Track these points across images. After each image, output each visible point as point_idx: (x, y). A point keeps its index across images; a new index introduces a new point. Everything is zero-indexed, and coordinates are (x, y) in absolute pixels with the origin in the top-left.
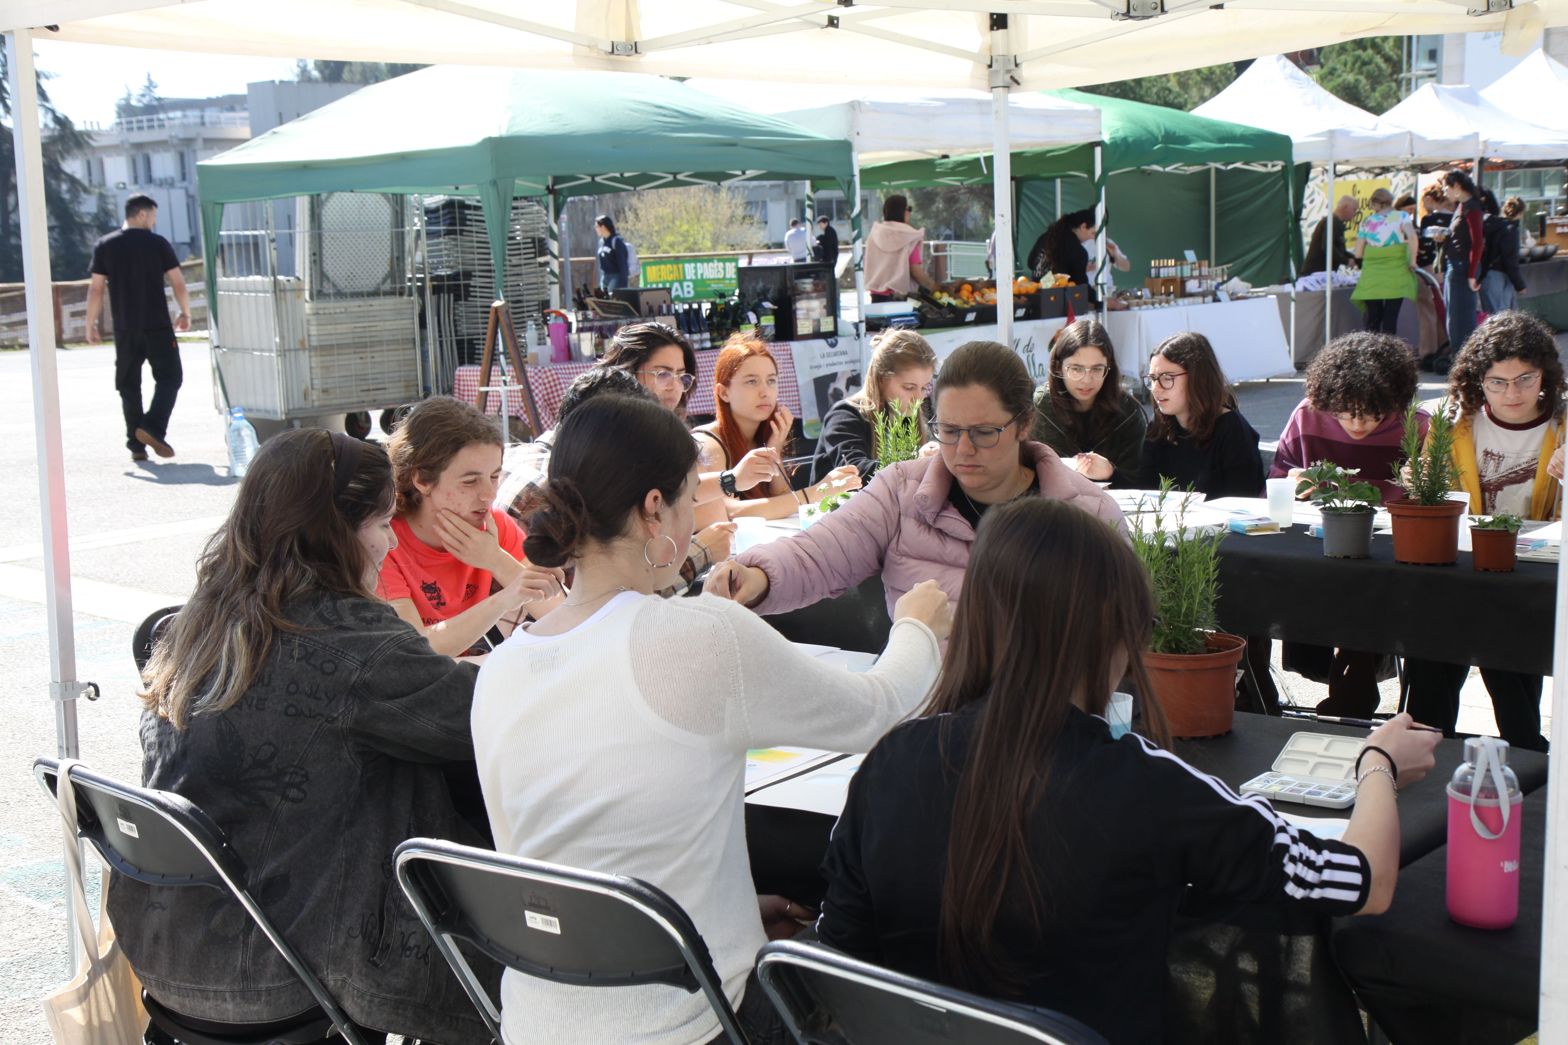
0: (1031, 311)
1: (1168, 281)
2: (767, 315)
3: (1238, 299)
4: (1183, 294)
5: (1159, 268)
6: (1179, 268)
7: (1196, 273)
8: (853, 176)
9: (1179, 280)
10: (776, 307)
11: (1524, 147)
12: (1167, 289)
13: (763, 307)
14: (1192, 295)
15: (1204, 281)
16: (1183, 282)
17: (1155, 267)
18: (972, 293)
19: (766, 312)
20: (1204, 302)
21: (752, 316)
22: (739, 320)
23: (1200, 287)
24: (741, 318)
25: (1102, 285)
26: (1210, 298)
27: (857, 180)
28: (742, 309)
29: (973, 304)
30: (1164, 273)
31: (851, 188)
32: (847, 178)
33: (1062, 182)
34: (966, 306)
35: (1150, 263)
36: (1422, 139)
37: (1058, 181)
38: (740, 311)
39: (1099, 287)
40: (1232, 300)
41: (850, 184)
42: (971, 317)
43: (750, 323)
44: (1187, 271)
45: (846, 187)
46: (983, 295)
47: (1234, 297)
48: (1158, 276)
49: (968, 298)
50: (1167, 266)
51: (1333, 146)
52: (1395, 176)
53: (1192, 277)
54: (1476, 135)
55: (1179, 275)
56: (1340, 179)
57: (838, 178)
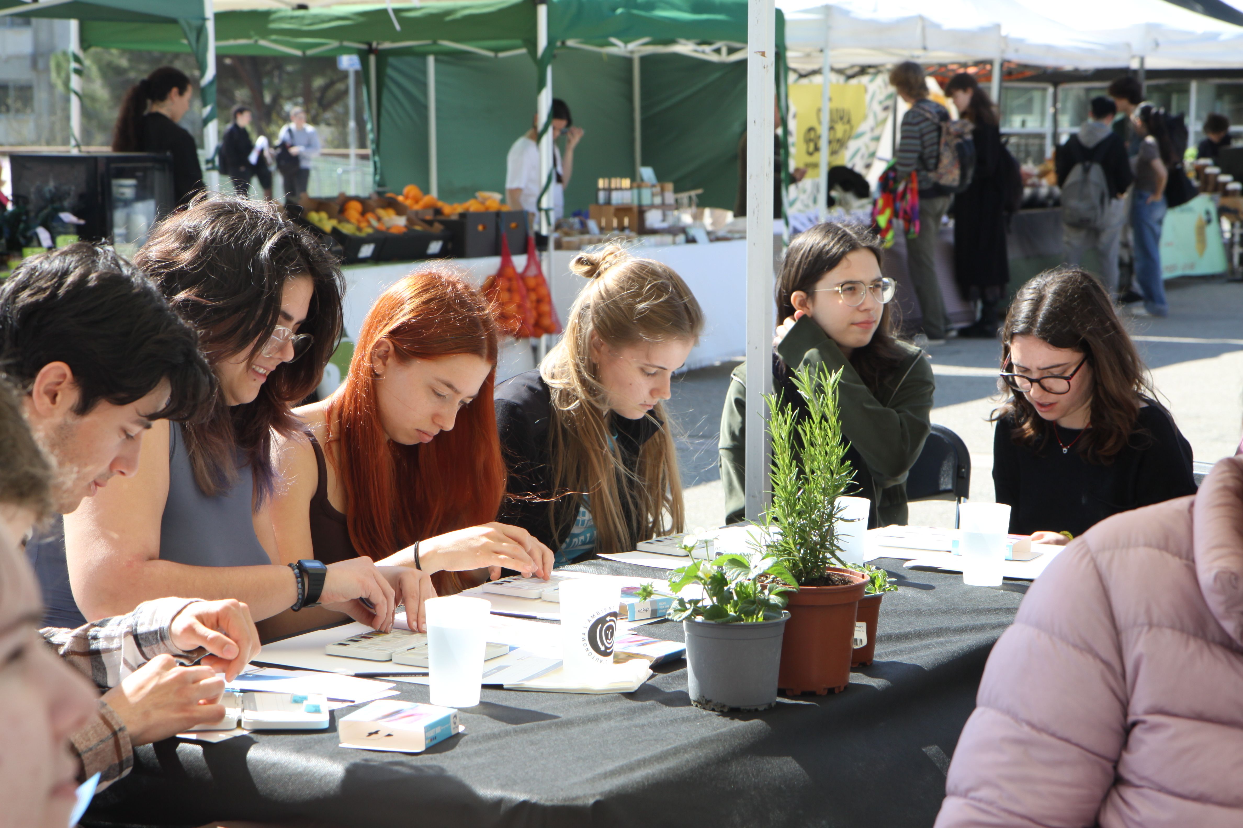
0: (450, 246)
1: (622, 211)
2: (66, 233)
3: (718, 239)
4: (642, 230)
5: (609, 190)
6: (635, 191)
7: (658, 200)
8: (204, 19)
9: (635, 210)
10: (82, 222)
11: (1049, 48)
12: (621, 222)
13: (61, 220)
14: (654, 232)
15: (669, 213)
16: (641, 212)
17: (604, 189)
18: (363, 213)
19: (65, 229)
20: (674, 243)
21: (43, 235)
22: (22, 240)
23: (664, 220)
24: (25, 237)
25: (547, 211)
26: (681, 238)
27: (210, 26)
28: (26, 222)
29: (370, 231)
30: (617, 198)
31: (202, 40)
32: (196, 23)
33: (437, 61)
34: (358, 234)
35: (596, 183)
36: (937, 26)
37: (431, 60)
38: (22, 226)
39: (543, 214)
40: (711, 241)
41: (201, 31)
42: (366, 251)
43: (40, 245)
44: (646, 199)
45: (193, 37)
46: (379, 219)
47: (713, 237)
48: (608, 202)
49: (359, 222)
50: (621, 189)
51: (829, 28)
52: (871, 81)
53: (652, 206)
54: (998, 27)
55: (636, 203)
56: (805, 81)
57: (182, 22)
